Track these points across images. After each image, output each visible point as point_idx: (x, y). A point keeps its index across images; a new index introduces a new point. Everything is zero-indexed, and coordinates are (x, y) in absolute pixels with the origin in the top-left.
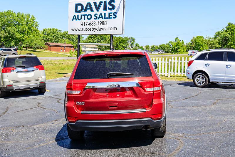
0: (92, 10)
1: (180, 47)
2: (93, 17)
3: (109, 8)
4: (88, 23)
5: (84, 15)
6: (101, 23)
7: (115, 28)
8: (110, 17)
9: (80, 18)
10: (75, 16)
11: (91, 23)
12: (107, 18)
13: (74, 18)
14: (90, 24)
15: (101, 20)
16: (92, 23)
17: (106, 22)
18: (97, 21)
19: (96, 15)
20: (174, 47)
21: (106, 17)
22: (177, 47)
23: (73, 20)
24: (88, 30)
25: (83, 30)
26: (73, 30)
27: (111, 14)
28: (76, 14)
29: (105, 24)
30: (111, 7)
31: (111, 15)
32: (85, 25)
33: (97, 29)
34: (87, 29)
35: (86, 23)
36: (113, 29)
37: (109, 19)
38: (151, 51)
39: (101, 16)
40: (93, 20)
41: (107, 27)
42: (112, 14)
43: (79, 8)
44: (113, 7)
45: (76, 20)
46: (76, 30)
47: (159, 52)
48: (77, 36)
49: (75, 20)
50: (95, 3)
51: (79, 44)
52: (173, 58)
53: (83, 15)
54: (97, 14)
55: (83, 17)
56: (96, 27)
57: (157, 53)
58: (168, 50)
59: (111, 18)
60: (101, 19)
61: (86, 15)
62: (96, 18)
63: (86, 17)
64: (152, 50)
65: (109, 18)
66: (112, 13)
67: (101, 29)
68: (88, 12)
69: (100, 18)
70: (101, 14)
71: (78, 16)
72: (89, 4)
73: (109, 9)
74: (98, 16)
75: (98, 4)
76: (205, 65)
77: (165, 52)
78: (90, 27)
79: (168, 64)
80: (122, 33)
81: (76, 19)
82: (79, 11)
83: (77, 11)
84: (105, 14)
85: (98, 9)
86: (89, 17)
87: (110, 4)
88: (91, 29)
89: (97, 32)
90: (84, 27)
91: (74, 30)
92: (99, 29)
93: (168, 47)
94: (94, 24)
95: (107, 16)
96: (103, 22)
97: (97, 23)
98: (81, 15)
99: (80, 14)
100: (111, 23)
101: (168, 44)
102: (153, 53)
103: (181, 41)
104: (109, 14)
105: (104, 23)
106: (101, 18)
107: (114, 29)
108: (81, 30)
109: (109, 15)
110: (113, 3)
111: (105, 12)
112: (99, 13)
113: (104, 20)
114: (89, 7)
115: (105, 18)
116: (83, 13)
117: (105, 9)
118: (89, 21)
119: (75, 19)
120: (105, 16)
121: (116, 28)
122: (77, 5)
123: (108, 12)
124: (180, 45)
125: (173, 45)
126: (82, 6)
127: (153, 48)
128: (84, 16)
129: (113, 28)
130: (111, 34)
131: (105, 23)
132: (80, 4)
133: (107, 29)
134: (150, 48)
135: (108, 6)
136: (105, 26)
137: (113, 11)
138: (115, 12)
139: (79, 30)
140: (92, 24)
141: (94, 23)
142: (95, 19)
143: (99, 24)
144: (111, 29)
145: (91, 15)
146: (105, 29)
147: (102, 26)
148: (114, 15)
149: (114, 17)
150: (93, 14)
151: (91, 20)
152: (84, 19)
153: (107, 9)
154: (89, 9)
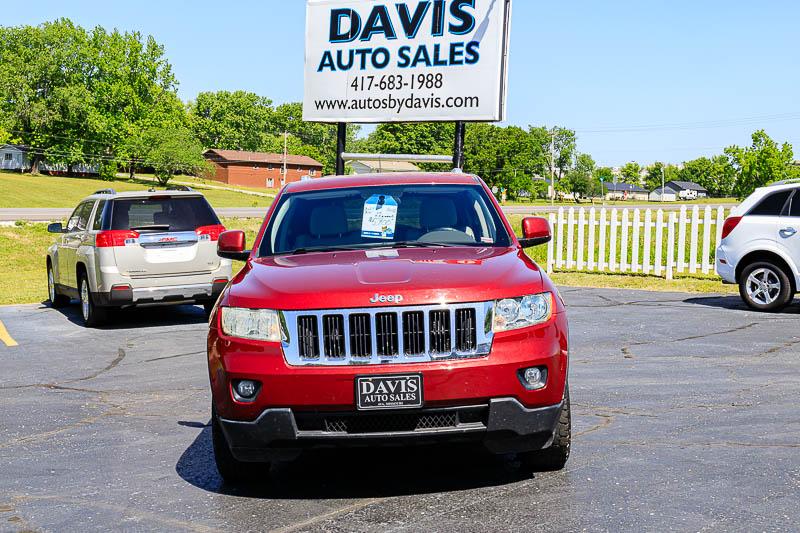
0: (390, 34)
1: (776, 173)
2: (395, 58)
3: (450, 25)
4: (377, 81)
5: (363, 52)
6: (423, 82)
7: (474, 100)
8: (457, 58)
9: (345, 61)
10: (327, 54)
11: (386, 80)
12: (444, 63)
13: (327, 61)
14: (382, 86)
15: (422, 68)
16: (392, 79)
17: (439, 77)
18: (407, 72)
19: (405, 52)
20: (747, 170)
21: (441, 59)
22: (759, 169)
23: (320, 69)
24: (377, 104)
25: (356, 105)
26: (319, 105)
27: (457, 49)
28: (334, 48)
29: (438, 84)
30: (459, 23)
31: (460, 53)
32: (366, 86)
33: (409, 104)
34: (371, 103)
35: (367, 82)
36: (463, 102)
37: (454, 66)
38: (648, 190)
39: (422, 56)
40: (392, 68)
41: (442, 93)
42: (464, 49)
43: (345, 25)
44: (468, 22)
45: (333, 69)
46: (331, 105)
47: (682, 194)
49: (327, 69)
50: (402, 9)
51: (343, 155)
53: (358, 52)
54: (408, 49)
55: (357, 58)
56: (402, 94)
57: (672, 197)
58: (720, 184)
59: (460, 62)
60: (421, 65)
61: (369, 51)
62: (403, 61)
63: (369, 57)
64: (651, 183)
65: (453, 62)
66: (461, 45)
67: (422, 104)
68: (378, 40)
69: (418, 64)
70: (422, 48)
71: (339, 53)
72: (380, 11)
73: (453, 29)
74: (412, 55)
75: (412, 12)
76: (782, 231)
77: (711, 193)
78: (384, 95)
80: (497, 119)
81: (331, 65)
82: (345, 37)
83: (335, 36)
84: (437, 48)
85: (411, 28)
86: (380, 58)
87: (455, 11)
88: (387, 102)
89: (408, 115)
90: (361, 95)
91: (325, 106)
92: (413, 103)
93: (720, 173)
94: (398, 86)
95: (444, 55)
96: (430, 78)
97: (407, 79)
98: (351, 52)
99: (346, 47)
100: (457, 80)
101: (722, 160)
102: (654, 196)
103: (780, 148)
104: (453, 46)
105: (434, 80)
106: (424, 63)
107: (469, 101)
108: (349, 104)
109: (453, 53)
110: (466, 8)
111: (438, 40)
112: (414, 45)
113: (435, 70)
114: (379, 24)
115: (437, 62)
116: (358, 44)
117: (437, 29)
118: (378, 74)
119: (327, 65)
120: (436, 55)
122: (336, 15)
123: (447, 39)
124: (774, 162)
125: (743, 161)
126: (355, 19)
127: (655, 174)
128: (360, 56)
129: (466, 99)
130: (457, 122)
131: (437, 82)
132: (346, 12)
133: (443, 102)
134: (644, 174)
135: (449, 19)
136: (437, 92)
137: (466, 38)
138: (473, 40)
139: (342, 104)
140: (391, 86)
141: (396, 82)
142: (400, 65)
143: (417, 84)
144: (458, 102)
145: (384, 51)
146: (435, 102)
147: (424, 93)
148: (469, 51)
149: (471, 58)
150: (393, 47)
151: (387, 71)
152: (363, 66)
153: (446, 28)
154: (379, 29)
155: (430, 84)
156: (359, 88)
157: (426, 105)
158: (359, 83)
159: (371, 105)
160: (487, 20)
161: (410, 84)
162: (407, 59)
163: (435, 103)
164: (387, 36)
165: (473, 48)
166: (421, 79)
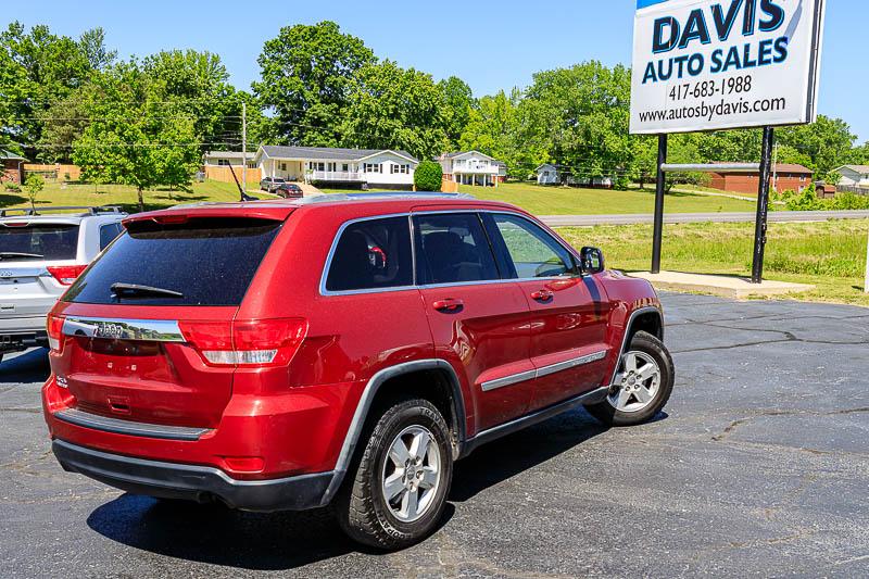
0: (705, 38)
2: (709, 63)
3: (761, 22)
4: (691, 89)
5: (680, 60)
6: (732, 86)
7: (779, 102)
8: (766, 57)
9: (665, 72)
10: (650, 65)
11: (700, 87)
12: (753, 64)
13: (649, 73)
14: (697, 93)
15: (732, 71)
16: (705, 86)
17: (748, 80)
18: (719, 77)
19: (718, 56)
21: (750, 59)
23: (644, 81)
24: (691, 113)
25: (674, 115)
26: (643, 117)
27: (766, 47)
28: (655, 58)
29: (747, 86)
30: (768, 18)
31: (769, 52)
32: (682, 97)
33: (719, 110)
34: (686, 111)
35: (683, 89)
36: (771, 104)
37: (761, 67)
39: (732, 59)
40: (706, 75)
41: (750, 97)
42: (772, 46)
43: (667, 31)
44: (777, 14)
45: (655, 80)
46: (652, 116)
48: (657, 139)
49: (650, 80)
50: (717, 10)
51: (663, 166)
53: (676, 60)
54: (720, 52)
55: (676, 66)
56: (715, 99)
59: (768, 61)
60: (732, 68)
61: (685, 58)
62: (715, 66)
63: (685, 63)
65: (762, 62)
66: (769, 42)
67: (731, 110)
68: (695, 46)
69: (729, 67)
70: (734, 50)
71: (661, 63)
73: (764, 26)
74: (723, 58)
75: (725, 13)
78: (697, 102)
80: (804, 121)
82: (665, 47)
83: (658, 47)
84: (747, 47)
85: (723, 31)
86: (695, 64)
87: (767, 7)
88: (700, 110)
89: (719, 122)
90: (678, 105)
91: (648, 118)
92: (725, 109)
94: (710, 91)
95: (754, 56)
96: (739, 81)
97: (718, 84)
98: (671, 61)
99: (665, 56)
100: (767, 81)
104: (762, 44)
105: (743, 84)
106: (734, 66)
107: (775, 103)
108: (668, 115)
109: (762, 52)
111: (747, 39)
112: (725, 47)
113: (744, 72)
114: (696, 29)
115: (748, 64)
116: (676, 52)
117: (747, 29)
118: (693, 81)
119: (649, 77)
120: (746, 56)
121: (781, 103)
122: (659, 24)
123: (757, 37)
126: (675, 26)
128: (678, 64)
129: (773, 101)
130: (765, 127)
132: (667, 20)
133: (750, 106)
135: (761, 15)
136: (746, 96)
137: (774, 35)
138: (782, 35)
139: (662, 115)
140: (704, 92)
141: (709, 89)
142: (712, 70)
143: (727, 89)
144: (765, 106)
145: (699, 57)
146: (743, 107)
147: (733, 98)
148: (778, 48)
149: (780, 55)
150: (707, 51)
151: (700, 78)
152: (680, 75)
153: (756, 25)
154: (695, 34)
155: (739, 88)
156: (676, 97)
157: (734, 111)
158: (676, 93)
159: (686, 114)
161: (721, 90)
162: (719, 63)
163: (743, 109)
164: (702, 41)
165: (782, 44)
166: (731, 82)
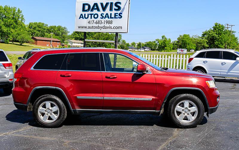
0: (98, 10)
1: (167, 45)
2: (100, 16)
5: (91, 14)
7: (121, 27)
8: (116, 17)
9: (86, 17)
10: (82, 15)
11: (97, 22)
12: (113, 18)
13: (81, 16)
14: (96, 23)
15: (107, 19)
16: (99, 21)
18: (103, 20)
19: (102, 15)
20: (161, 44)
21: (112, 17)
22: (163, 44)
23: (80, 18)
24: (95, 28)
25: (89, 28)
26: (79, 27)
27: (116, 15)
28: (83, 13)
29: (111, 23)
30: (117, 8)
31: (117, 16)
32: (92, 23)
33: (103, 28)
34: (93, 27)
35: (92, 22)
36: (118, 28)
39: (107, 16)
41: (112, 26)
42: (118, 15)
43: (87, 7)
44: (119, 8)
45: (83, 18)
46: (82, 27)
49: (81, 19)
50: (102, 4)
52: (172, 55)
53: (90, 14)
54: (103, 14)
55: (90, 16)
56: (102, 25)
58: (154, 47)
59: (117, 18)
61: (93, 14)
62: (102, 17)
63: (93, 16)
65: (115, 18)
66: (117, 14)
68: (95, 12)
69: (106, 18)
70: (107, 14)
71: (85, 15)
72: (96, 4)
73: (115, 10)
74: (104, 16)
75: (104, 5)
78: (97, 25)
79: (167, 60)
80: (126, 32)
82: (86, 11)
83: (84, 10)
84: (111, 14)
85: (104, 9)
86: (96, 16)
87: (116, 5)
88: (98, 27)
89: (103, 31)
90: (91, 25)
92: (105, 28)
93: (154, 45)
94: (101, 23)
95: (113, 16)
96: (109, 21)
97: (103, 22)
98: (88, 14)
99: (87, 13)
100: (116, 22)
101: (155, 42)
103: (168, 40)
104: (115, 14)
105: (110, 22)
106: (107, 18)
107: (119, 28)
108: (87, 27)
109: (115, 16)
110: (119, 5)
111: (111, 12)
112: (105, 13)
113: (110, 20)
114: (96, 7)
115: (111, 18)
116: (90, 12)
117: (111, 9)
118: (95, 20)
119: (81, 17)
120: (111, 16)
122: (84, 5)
123: (114, 12)
124: (167, 43)
125: (160, 42)
126: (89, 6)
128: (90, 15)
130: (116, 33)
131: (111, 22)
132: (87, 4)
133: (112, 28)
135: (114, 7)
136: (111, 25)
137: (119, 12)
139: (86, 27)
140: (99, 23)
142: (101, 18)
143: (106, 23)
144: (117, 28)
145: (97, 15)
147: (108, 25)
148: (119, 15)
149: (120, 17)
150: (99, 13)
151: (98, 19)
152: (91, 18)
153: (113, 9)
154: (95, 9)
155: (109, 23)
156: (90, 23)
157: (108, 28)
160: (124, 8)
161: (104, 23)
162: (103, 17)
163: (110, 28)
165: (120, 14)
166: (107, 22)
